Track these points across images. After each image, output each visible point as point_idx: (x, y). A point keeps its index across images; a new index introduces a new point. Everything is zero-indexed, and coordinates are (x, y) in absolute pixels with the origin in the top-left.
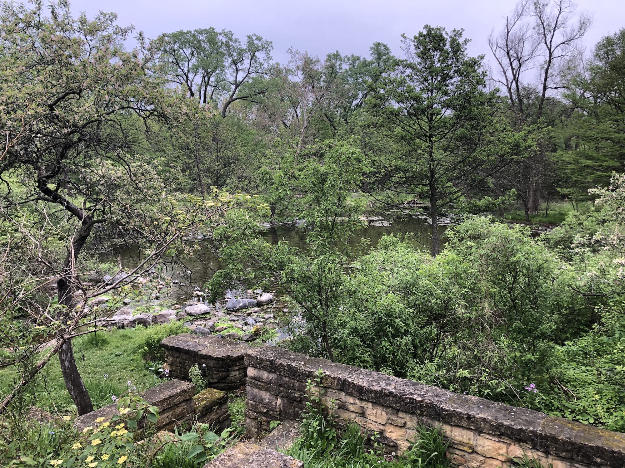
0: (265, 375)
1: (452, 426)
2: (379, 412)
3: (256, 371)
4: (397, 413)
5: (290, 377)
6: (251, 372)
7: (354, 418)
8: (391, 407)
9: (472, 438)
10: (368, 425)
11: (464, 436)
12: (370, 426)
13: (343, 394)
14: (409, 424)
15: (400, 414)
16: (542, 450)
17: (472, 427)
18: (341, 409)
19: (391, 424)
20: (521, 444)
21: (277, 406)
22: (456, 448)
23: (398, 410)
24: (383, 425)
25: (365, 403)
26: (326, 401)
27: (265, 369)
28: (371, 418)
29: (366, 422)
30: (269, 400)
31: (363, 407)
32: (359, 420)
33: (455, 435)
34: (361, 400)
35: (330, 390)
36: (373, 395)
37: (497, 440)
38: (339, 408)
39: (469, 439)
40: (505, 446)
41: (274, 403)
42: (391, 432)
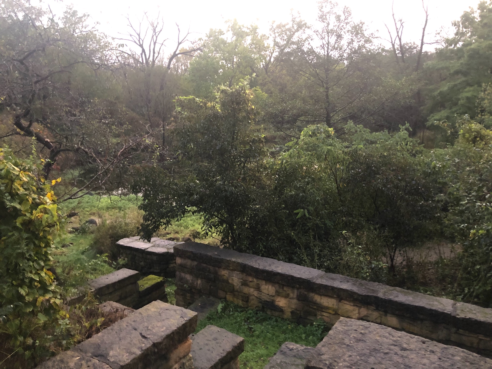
0: (188, 262)
1: (321, 295)
2: (270, 287)
3: (183, 260)
4: (283, 288)
5: (207, 264)
6: (179, 260)
7: (253, 292)
8: (278, 283)
9: (335, 304)
10: (262, 297)
11: (330, 303)
12: (264, 297)
13: (245, 274)
14: (291, 295)
15: (285, 288)
16: (383, 310)
17: (335, 296)
18: (243, 287)
19: (278, 295)
20: (369, 306)
21: (198, 285)
22: (323, 311)
23: (283, 285)
24: (273, 296)
25: (260, 281)
26: (233, 280)
27: (189, 258)
28: (265, 291)
29: (261, 294)
30: (192, 280)
31: (258, 284)
32: (256, 293)
33: (323, 302)
34: (257, 278)
35: (236, 272)
36: (265, 274)
37: (352, 304)
38: (242, 285)
39: (333, 305)
40: (357, 308)
41: (195, 283)
42: (278, 301)
